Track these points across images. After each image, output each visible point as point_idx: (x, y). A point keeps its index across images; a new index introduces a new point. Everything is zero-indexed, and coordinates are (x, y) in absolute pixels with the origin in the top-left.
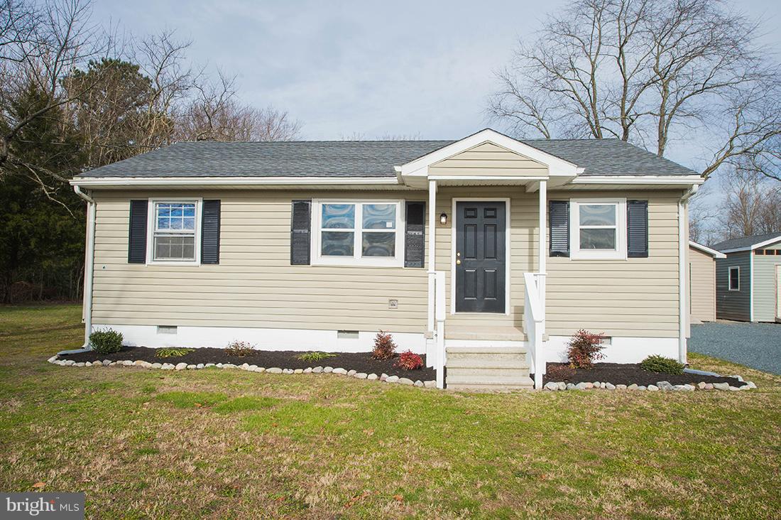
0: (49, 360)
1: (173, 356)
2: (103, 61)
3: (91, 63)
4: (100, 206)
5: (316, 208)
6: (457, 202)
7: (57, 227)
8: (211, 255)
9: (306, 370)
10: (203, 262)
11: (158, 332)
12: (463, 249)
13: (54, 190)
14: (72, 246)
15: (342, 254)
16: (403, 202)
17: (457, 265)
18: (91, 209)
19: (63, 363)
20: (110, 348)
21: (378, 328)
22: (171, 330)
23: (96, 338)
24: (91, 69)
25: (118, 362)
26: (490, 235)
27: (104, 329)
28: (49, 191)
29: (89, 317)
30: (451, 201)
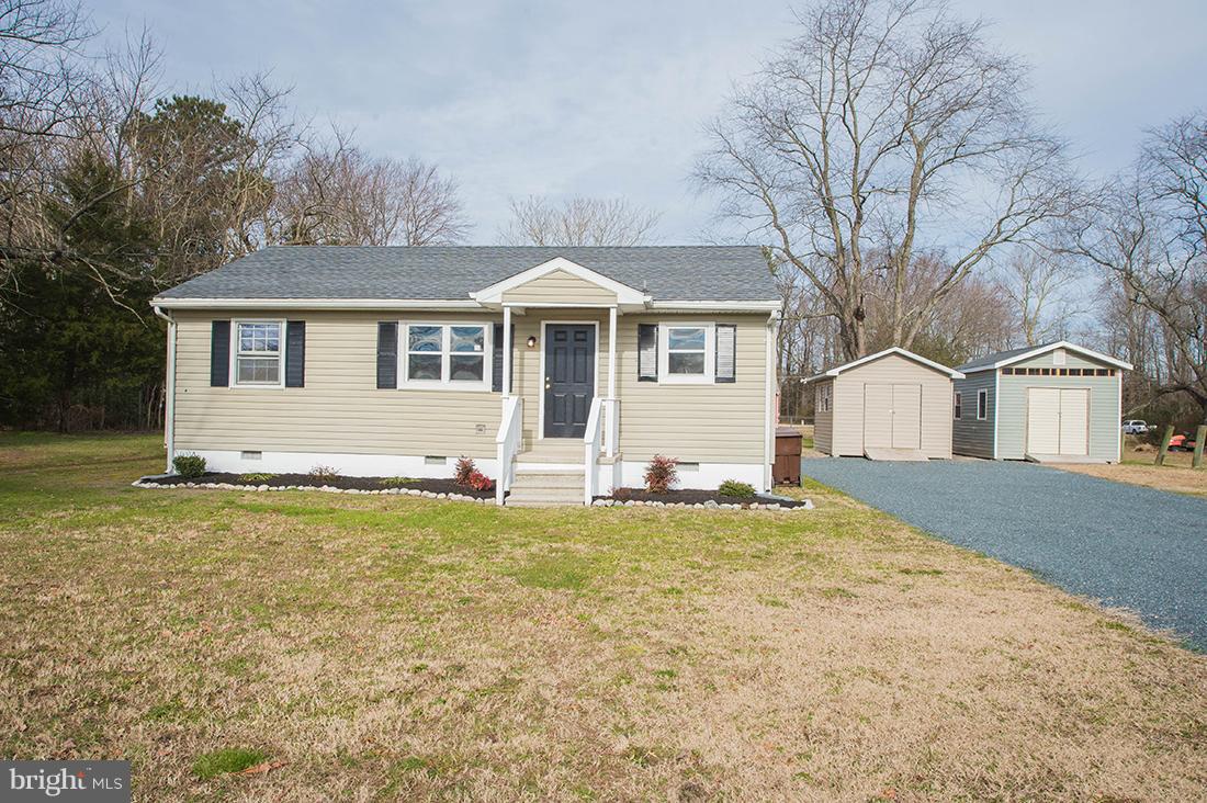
0: (133, 484)
1: (255, 480)
2: (174, 99)
3: (160, 102)
4: (181, 327)
5: (403, 330)
6: (547, 325)
7: (124, 336)
8: (296, 379)
9: (383, 492)
10: (287, 385)
11: (242, 458)
12: (552, 372)
13: (119, 293)
14: (143, 361)
15: (430, 378)
16: (491, 324)
17: (546, 390)
18: (171, 330)
19: (147, 485)
20: (193, 471)
21: (459, 454)
22: (255, 455)
23: (179, 462)
24: (159, 110)
25: (202, 485)
26: (580, 359)
27: (187, 454)
28: (114, 292)
29: (171, 442)
30: (540, 323)
